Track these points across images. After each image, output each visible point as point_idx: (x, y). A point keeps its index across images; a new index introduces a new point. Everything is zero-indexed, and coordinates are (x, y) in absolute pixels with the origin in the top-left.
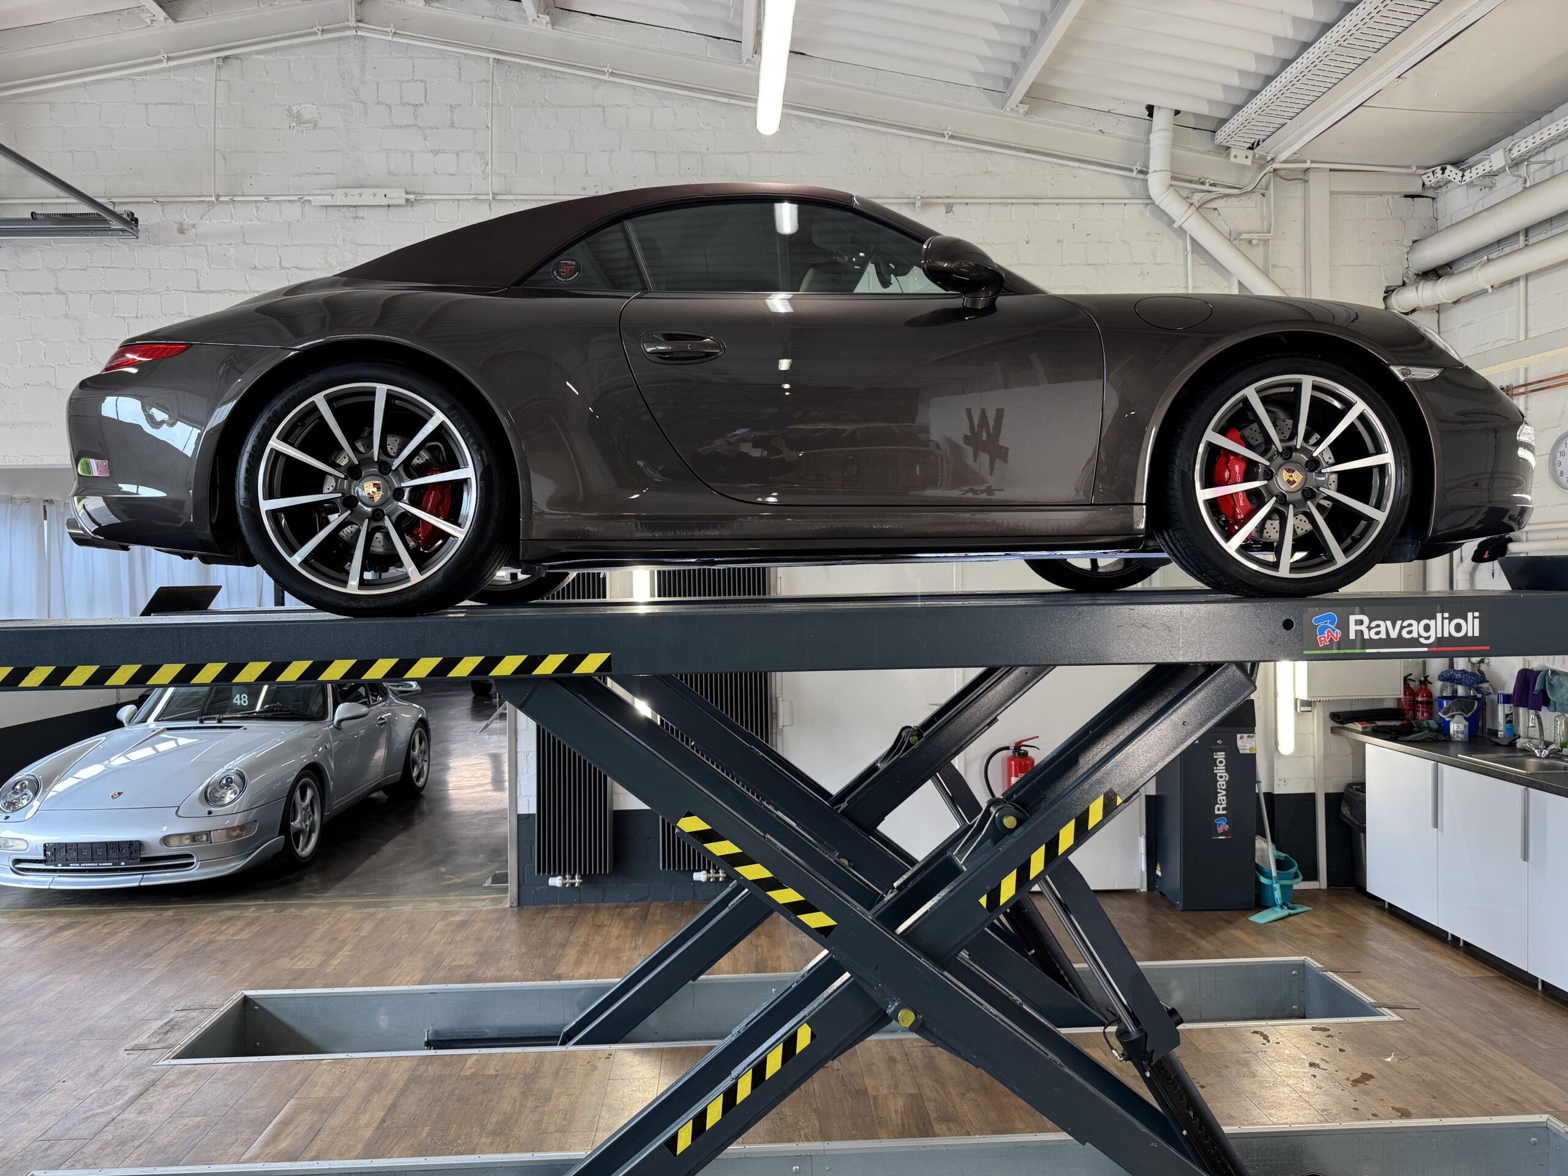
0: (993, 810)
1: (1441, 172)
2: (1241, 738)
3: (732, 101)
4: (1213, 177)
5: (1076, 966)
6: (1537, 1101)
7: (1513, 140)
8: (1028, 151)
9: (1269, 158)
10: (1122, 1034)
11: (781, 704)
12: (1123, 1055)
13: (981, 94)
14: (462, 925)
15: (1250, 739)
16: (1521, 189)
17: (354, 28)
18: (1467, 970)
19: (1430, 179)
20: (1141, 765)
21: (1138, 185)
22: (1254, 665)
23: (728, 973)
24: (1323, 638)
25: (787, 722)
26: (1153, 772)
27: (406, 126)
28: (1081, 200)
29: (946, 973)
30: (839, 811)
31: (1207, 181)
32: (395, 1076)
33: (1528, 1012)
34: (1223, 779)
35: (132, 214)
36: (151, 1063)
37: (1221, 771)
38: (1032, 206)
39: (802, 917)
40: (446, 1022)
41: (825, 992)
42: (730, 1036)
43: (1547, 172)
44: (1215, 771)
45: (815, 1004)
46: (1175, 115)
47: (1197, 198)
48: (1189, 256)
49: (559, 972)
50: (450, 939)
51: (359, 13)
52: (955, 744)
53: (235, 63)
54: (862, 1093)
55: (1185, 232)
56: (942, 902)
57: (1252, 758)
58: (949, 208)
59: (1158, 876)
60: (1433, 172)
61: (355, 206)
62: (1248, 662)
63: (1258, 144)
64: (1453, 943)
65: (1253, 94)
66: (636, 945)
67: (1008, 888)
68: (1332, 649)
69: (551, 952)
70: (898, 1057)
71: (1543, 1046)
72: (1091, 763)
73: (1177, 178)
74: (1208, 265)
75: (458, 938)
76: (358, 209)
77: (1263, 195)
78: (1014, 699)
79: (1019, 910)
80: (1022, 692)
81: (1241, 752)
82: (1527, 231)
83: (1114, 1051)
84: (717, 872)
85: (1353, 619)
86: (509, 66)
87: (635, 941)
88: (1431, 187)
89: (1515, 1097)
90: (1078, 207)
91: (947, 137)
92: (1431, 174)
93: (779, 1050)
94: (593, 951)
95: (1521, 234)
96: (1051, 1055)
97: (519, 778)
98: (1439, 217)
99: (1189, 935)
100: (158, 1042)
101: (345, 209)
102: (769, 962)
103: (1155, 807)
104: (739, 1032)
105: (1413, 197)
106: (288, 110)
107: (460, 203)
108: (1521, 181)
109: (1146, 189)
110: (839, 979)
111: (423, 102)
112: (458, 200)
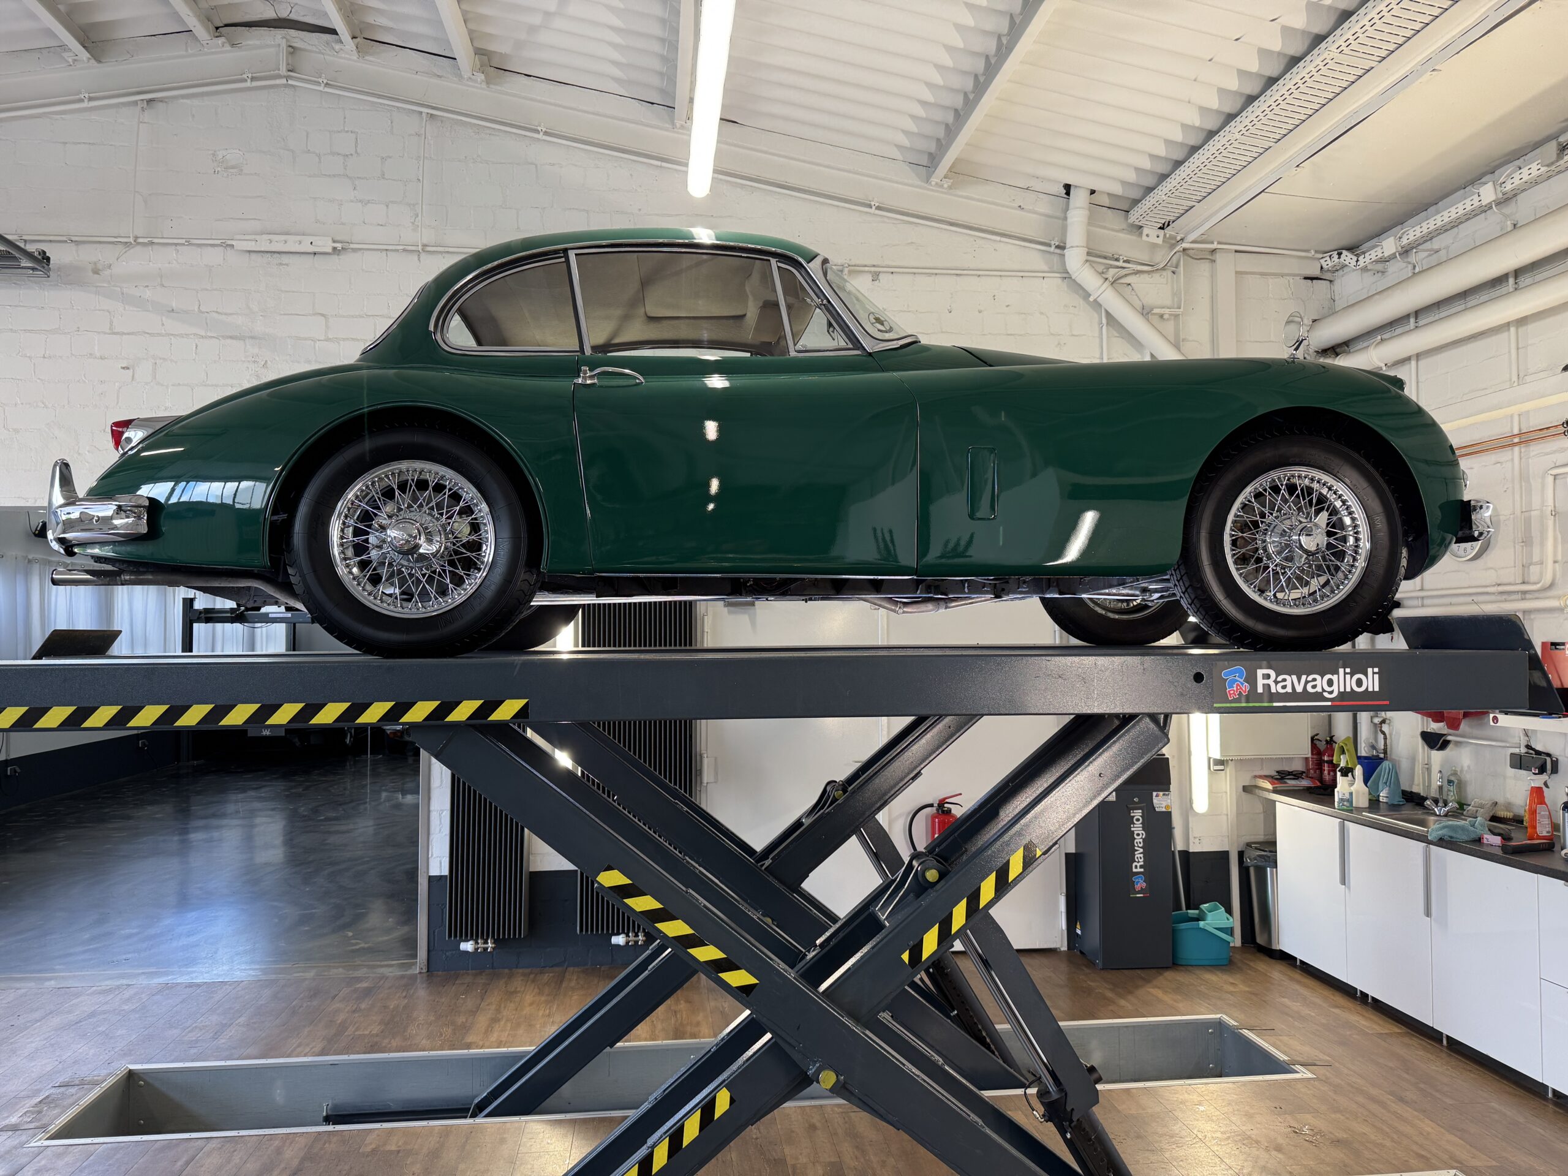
0: (915, 863)
1: (1337, 256)
2: (1157, 796)
3: (664, 164)
4: (1126, 252)
5: (998, 1027)
6: (1445, 1157)
7: (1402, 229)
8: (952, 224)
9: (1179, 238)
10: (1041, 1095)
11: (706, 761)
12: (1044, 1116)
13: (907, 168)
14: (368, 992)
15: (1165, 797)
16: (1410, 275)
17: (285, 77)
18: (1375, 1026)
19: (1327, 263)
20: (1060, 817)
21: (1056, 259)
22: (1167, 717)
23: (646, 1040)
24: (1232, 691)
25: (712, 779)
26: (1070, 824)
27: (334, 176)
28: (1001, 273)
29: (868, 1032)
30: (763, 868)
31: (1121, 257)
32: (288, 1153)
33: (1434, 1068)
34: (1140, 837)
35: (44, 253)
36: (22, 1145)
37: (1138, 829)
38: (955, 277)
39: (723, 975)
40: (346, 1096)
41: (744, 1055)
42: (646, 1103)
43: (1434, 259)
44: (1132, 829)
45: (734, 1067)
46: (1091, 194)
47: (1112, 271)
48: (1104, 328)
49: (469, 1041)
50: (354, 1008)
51: (290, 62)
52: (880, 799)
53: (160, 104)
54: (780, 1162)
55: (1100, 305)
56: (864, 959)
57: (1168, 815)
58: (876, 277)
59: (1078, 934)
60: (1330, 256)
61: (279, 253)
62: (1161, 714)
63: (1168, 225)
64: (1362, 998)
65: (1164, 177)
66: (550, 1012)
67: (930, 943)
68: (1241, 703)
69: (460, 1020)
70: (818, 1125)
71: (1449, 1101)
72: (1011, 816)
73: (1093, 254)
74: (1123, 338)
75: (363, 1006)
76: (284, 256)
77: (1174, 273)
78: (937, 753)
79: (939, 967)
80: (945, 746)
81: (1157, 809)
82: (1417, 313)
83: (1035, 1112)
84: (637, 935)
85: (1260, 673)
86: (442, 122)
87: (550, 1009)
88: (1328, 270)
89: (1423, 1153)
90: (998, 279)
91: (874, 208)
92: (1328, 258)
93: (697, 1115)
94: (504, 1020)
95: (1411, 316)
96: (974, 1117)
97: (431, 837)
98: (1337, 298)
99: (1109, 994)
100: (30, 1122)
101: (269, 255)
102: (688, 1028)
103: (1074, 864)
104: (656, 1099)
105: (1312, 279)
106: (214, 155)
107: (388, 253)
108: (1410, 267)
109: (1064, 264)
110: (760, 1041)
111: (353, 153)
112: (387, 250)
